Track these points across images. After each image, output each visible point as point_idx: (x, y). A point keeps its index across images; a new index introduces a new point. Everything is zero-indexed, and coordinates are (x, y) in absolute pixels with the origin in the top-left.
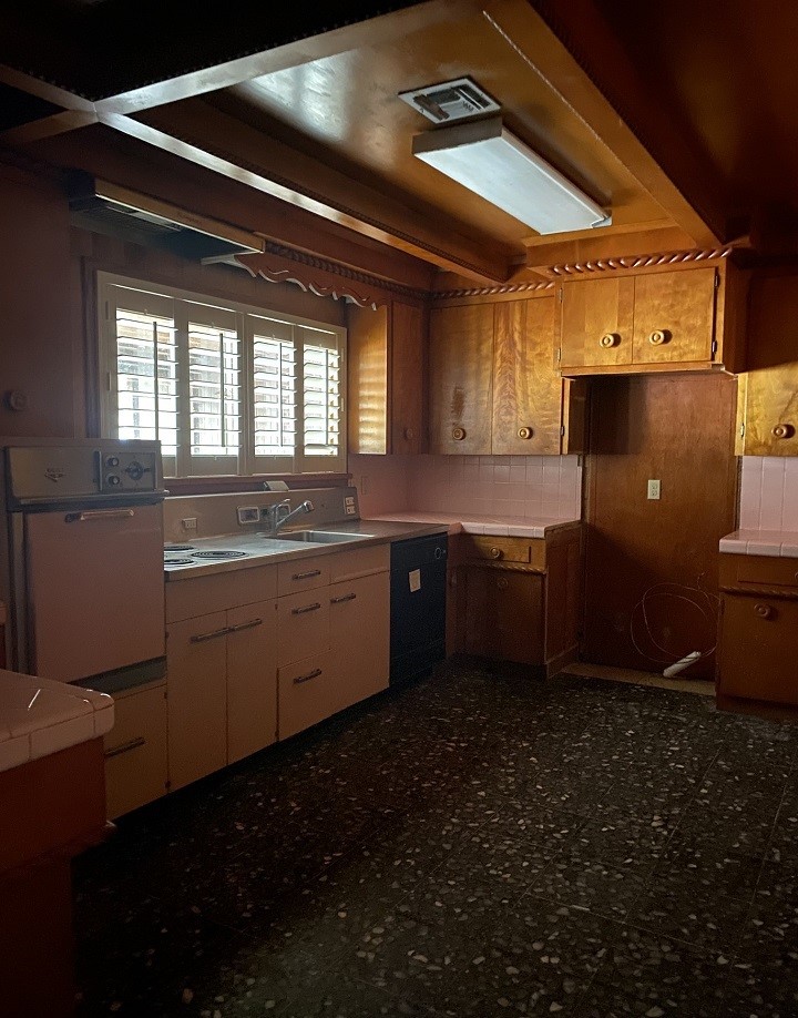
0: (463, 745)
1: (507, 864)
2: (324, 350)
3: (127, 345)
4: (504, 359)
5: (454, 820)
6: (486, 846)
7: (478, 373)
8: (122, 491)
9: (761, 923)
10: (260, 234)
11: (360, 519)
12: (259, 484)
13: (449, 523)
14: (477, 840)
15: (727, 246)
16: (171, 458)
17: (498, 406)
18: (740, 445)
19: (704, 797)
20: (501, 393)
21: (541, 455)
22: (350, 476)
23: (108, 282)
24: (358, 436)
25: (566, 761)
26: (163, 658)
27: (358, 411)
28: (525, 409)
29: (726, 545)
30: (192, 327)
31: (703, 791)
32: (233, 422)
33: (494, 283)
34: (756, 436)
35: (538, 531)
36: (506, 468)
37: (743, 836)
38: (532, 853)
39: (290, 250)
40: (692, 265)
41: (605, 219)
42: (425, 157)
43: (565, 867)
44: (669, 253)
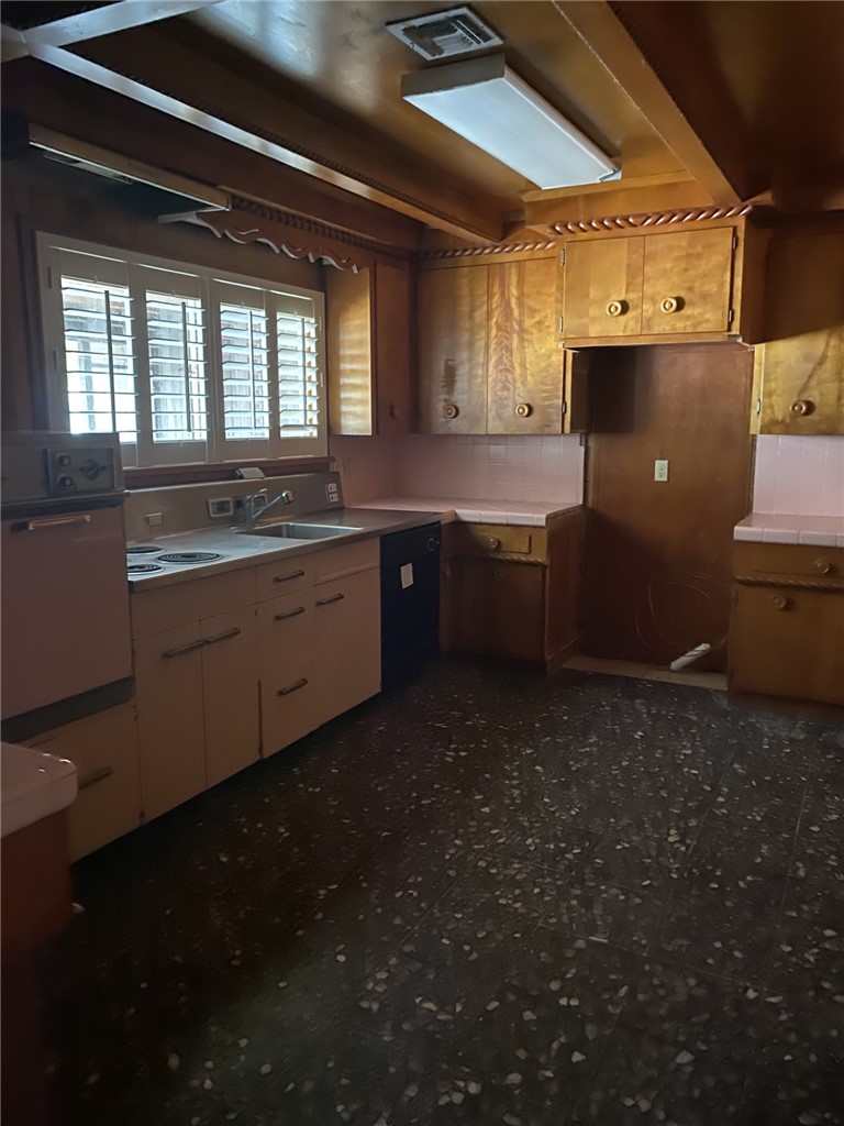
0: (463, 754)
1: (517, 892)
2: (299, 318)
3: (75, 317)
4: (499, 328)
5: (457, 842)
6: (494, 871)
7: (471, 344)
8: (76, 493)
9: (789, 949)
10: (224, 188)
11: (344, 507)
12: (231, 472)
13: (442, 509)
14: (482, 864)
15: (745, 203)
16: (130, 446)
17: (494, 380)
18: (756, 423)
19: (722, 805)
20: (496, 367)
21: (542, 434)
22: (333, 459)
23: (51, 245)
24: (339, 414)
25: (574, 769)
26: (131, 679)
27: (338, 387)
28: (523, 383)
29: (741, 532)
30: (149, 296)
31: (721, 799)
32: (199, 404)
33: (488, 242)
34: (773, 412)
35: (539, 518)
36: (501, 448)
37: (765, 849)
38: (544, 877)
39: (260, 206)
40: (708, 224)
41: (615, 172)
42: (416, 100)
43: (579, 892)
44: (682, 211)
